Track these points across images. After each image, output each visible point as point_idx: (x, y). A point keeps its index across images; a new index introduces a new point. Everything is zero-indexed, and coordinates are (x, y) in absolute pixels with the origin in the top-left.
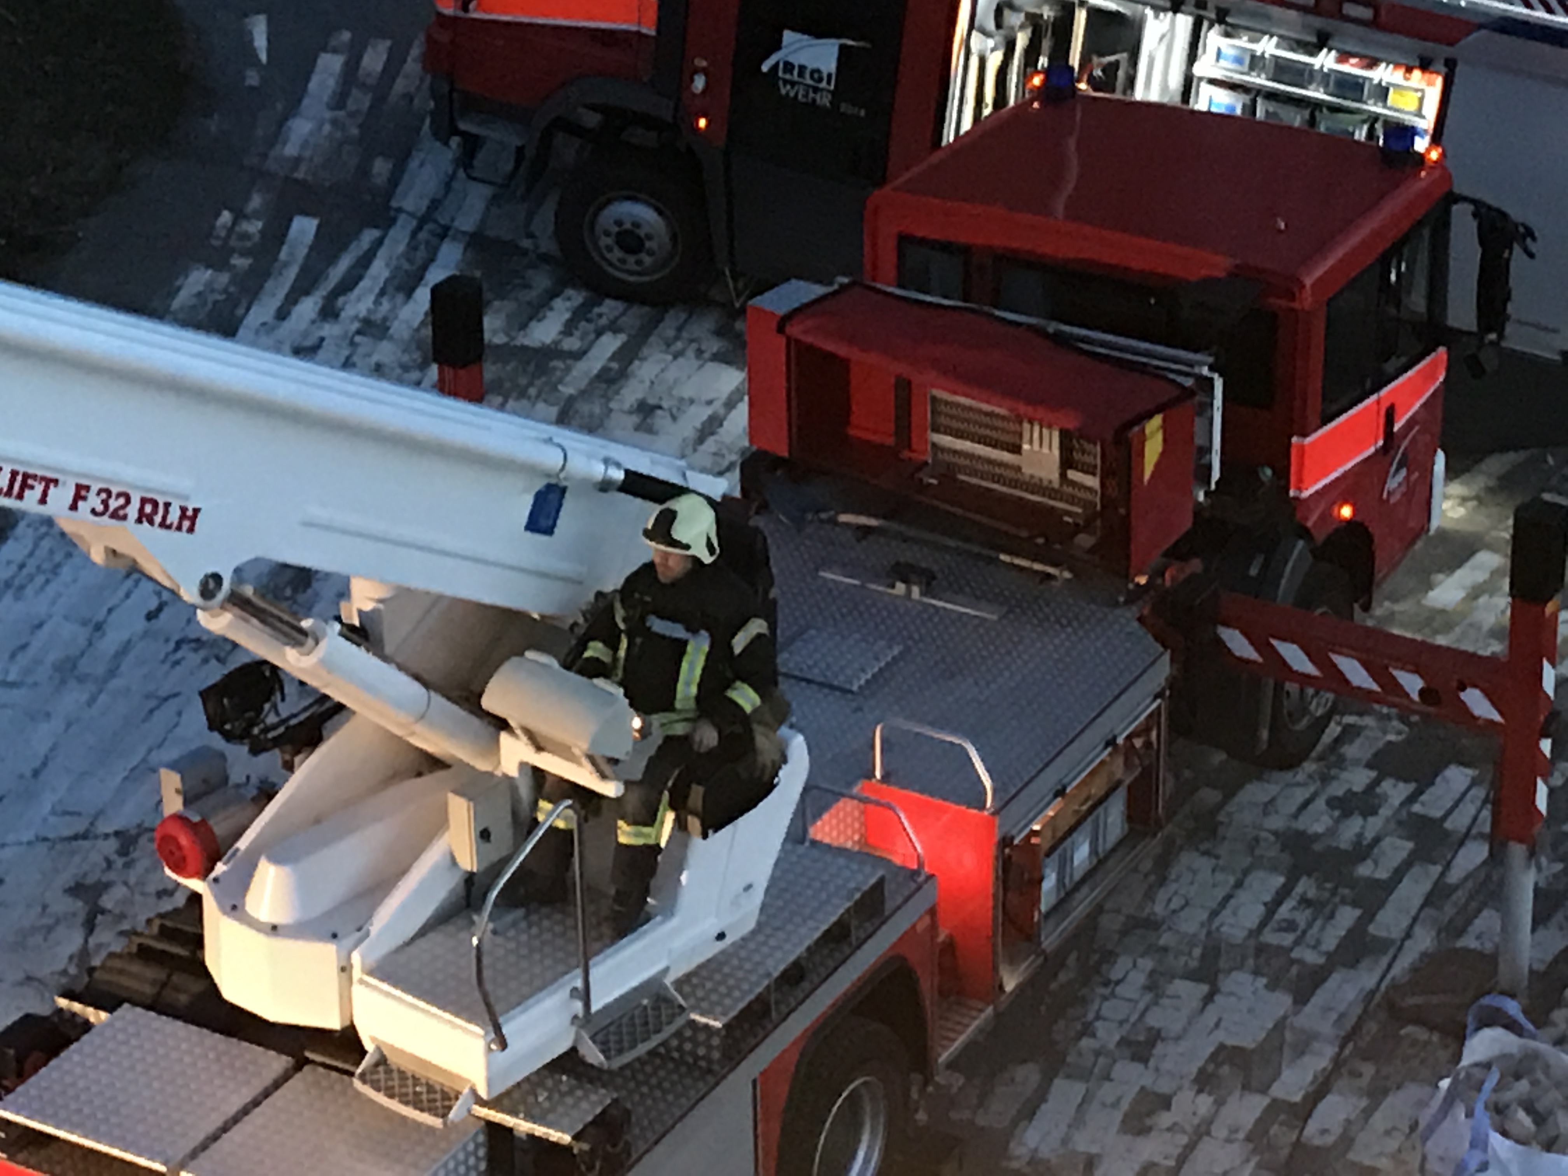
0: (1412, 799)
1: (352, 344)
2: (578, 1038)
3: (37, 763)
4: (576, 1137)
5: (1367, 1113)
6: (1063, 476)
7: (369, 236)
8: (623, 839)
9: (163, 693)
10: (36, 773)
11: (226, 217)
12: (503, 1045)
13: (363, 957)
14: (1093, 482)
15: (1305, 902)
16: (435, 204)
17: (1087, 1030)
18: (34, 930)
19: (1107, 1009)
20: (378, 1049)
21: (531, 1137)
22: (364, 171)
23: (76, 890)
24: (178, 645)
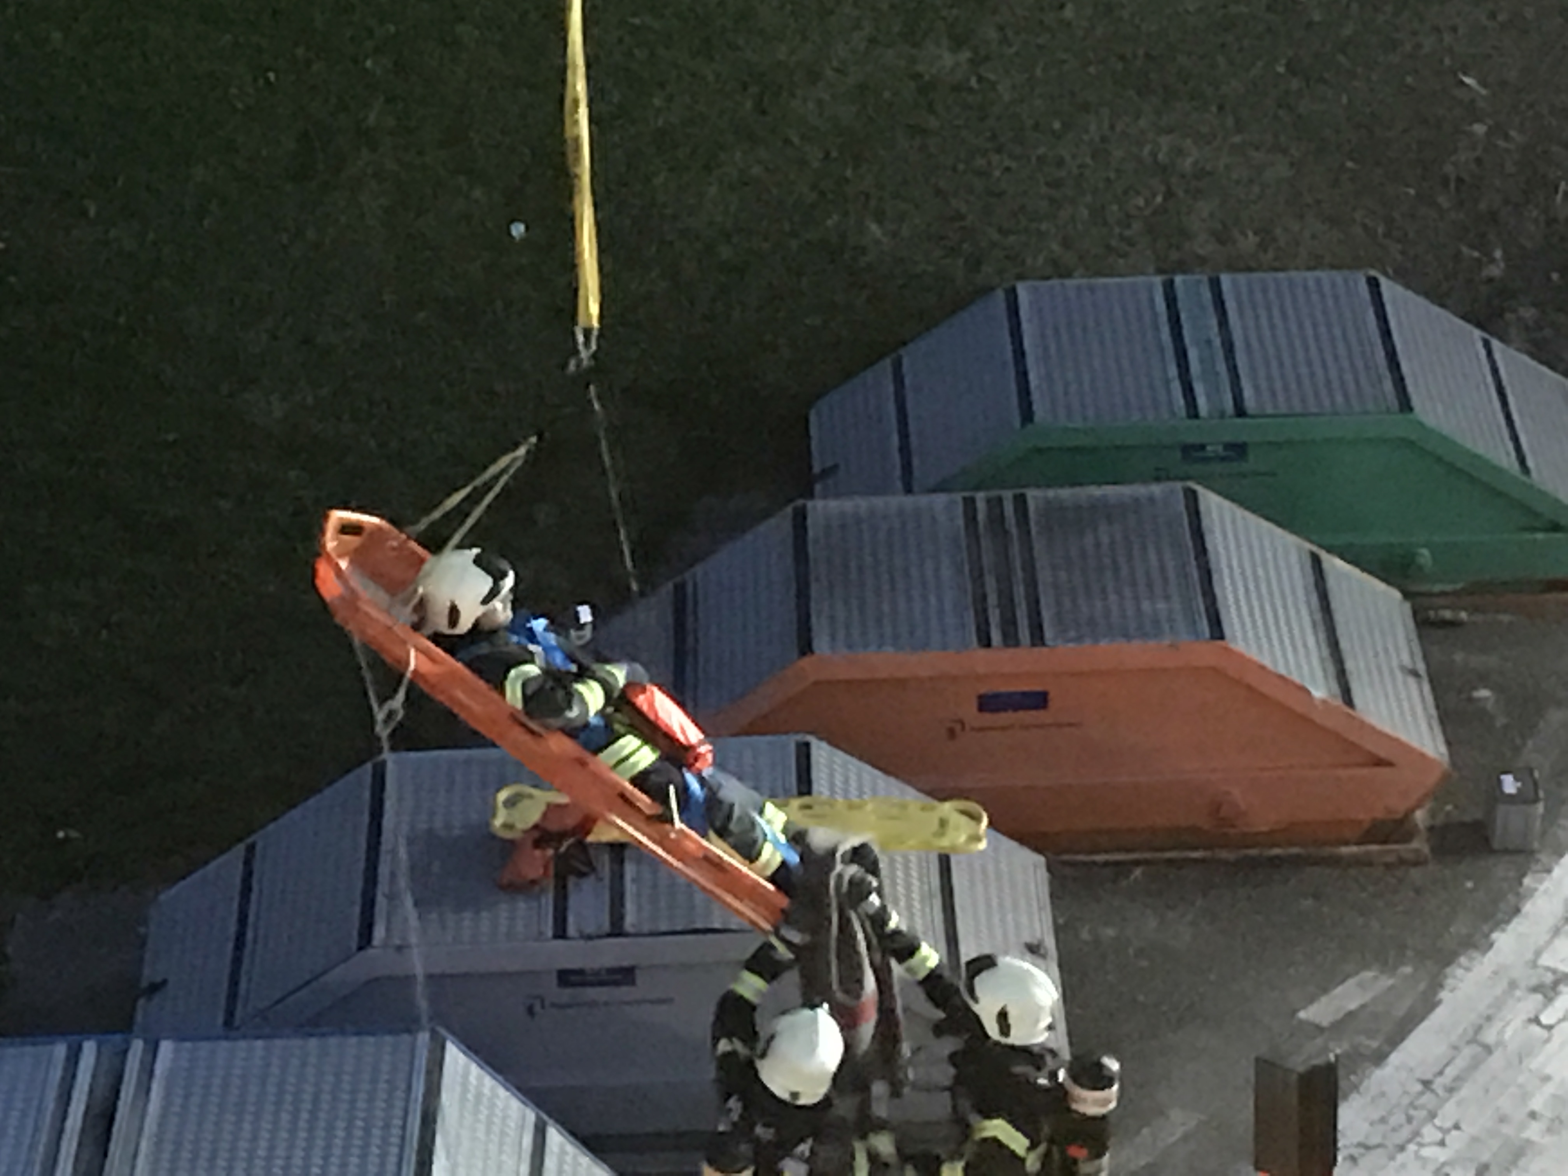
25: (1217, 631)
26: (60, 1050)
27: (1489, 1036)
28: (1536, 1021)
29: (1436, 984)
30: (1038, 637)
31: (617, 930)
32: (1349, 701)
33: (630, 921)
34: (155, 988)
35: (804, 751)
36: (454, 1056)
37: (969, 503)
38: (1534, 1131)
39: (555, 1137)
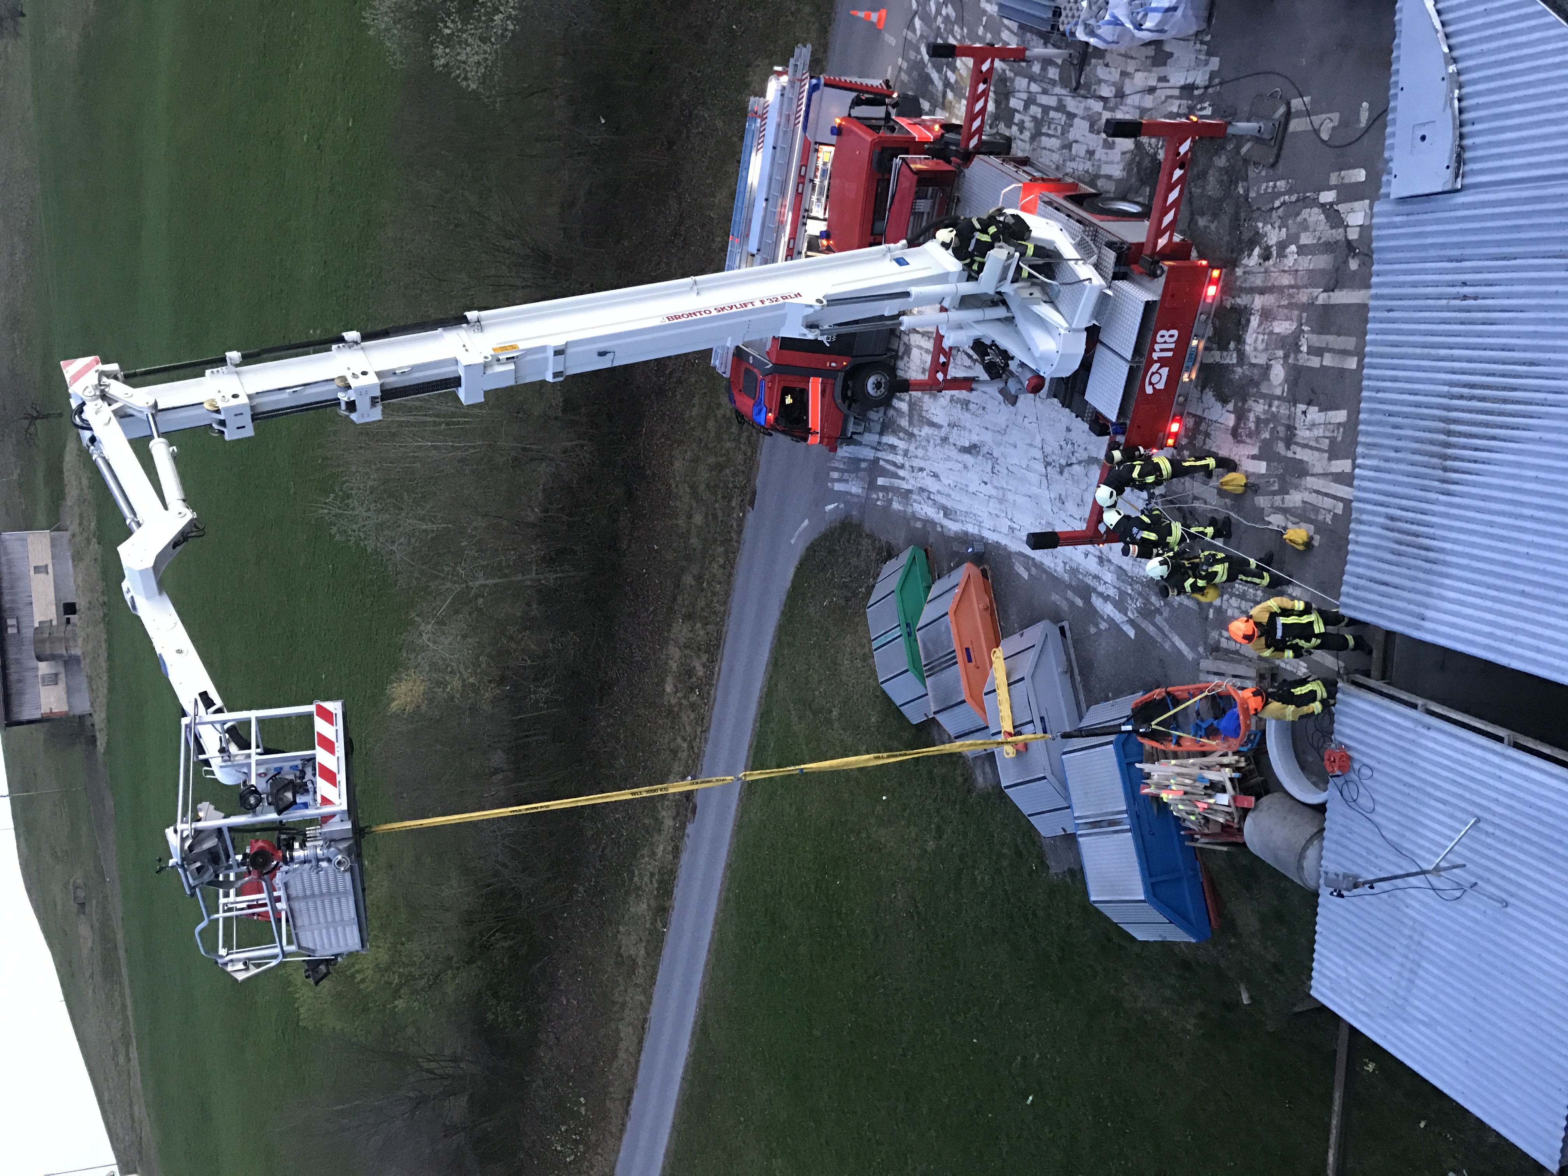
0: (1018, 112)
1: (910, 457)
3: (1027, 497)
4: (1113, 252)
5: (1105, 81)
7: (881, 463)
9: (1006, 471)
10: (1031, 497)
11: (879, 503)
14: (930, 189)
15: (1049, 128)
16: (872, 448)
17: (1087, 172)
18: (1073, 479)
19: (1081, 169)
21: (1114, 266)
22: (865, 470)
23: (1061, 473)
24: (993, 473)
25: (947, 614)
29: (1015, 553)
30: (953, 652)
31: (1032, 721)
32: (958, 585)
33: (1030, 719)
34: (1064, 830)
37: (928, 678)
38: (1043, 522)
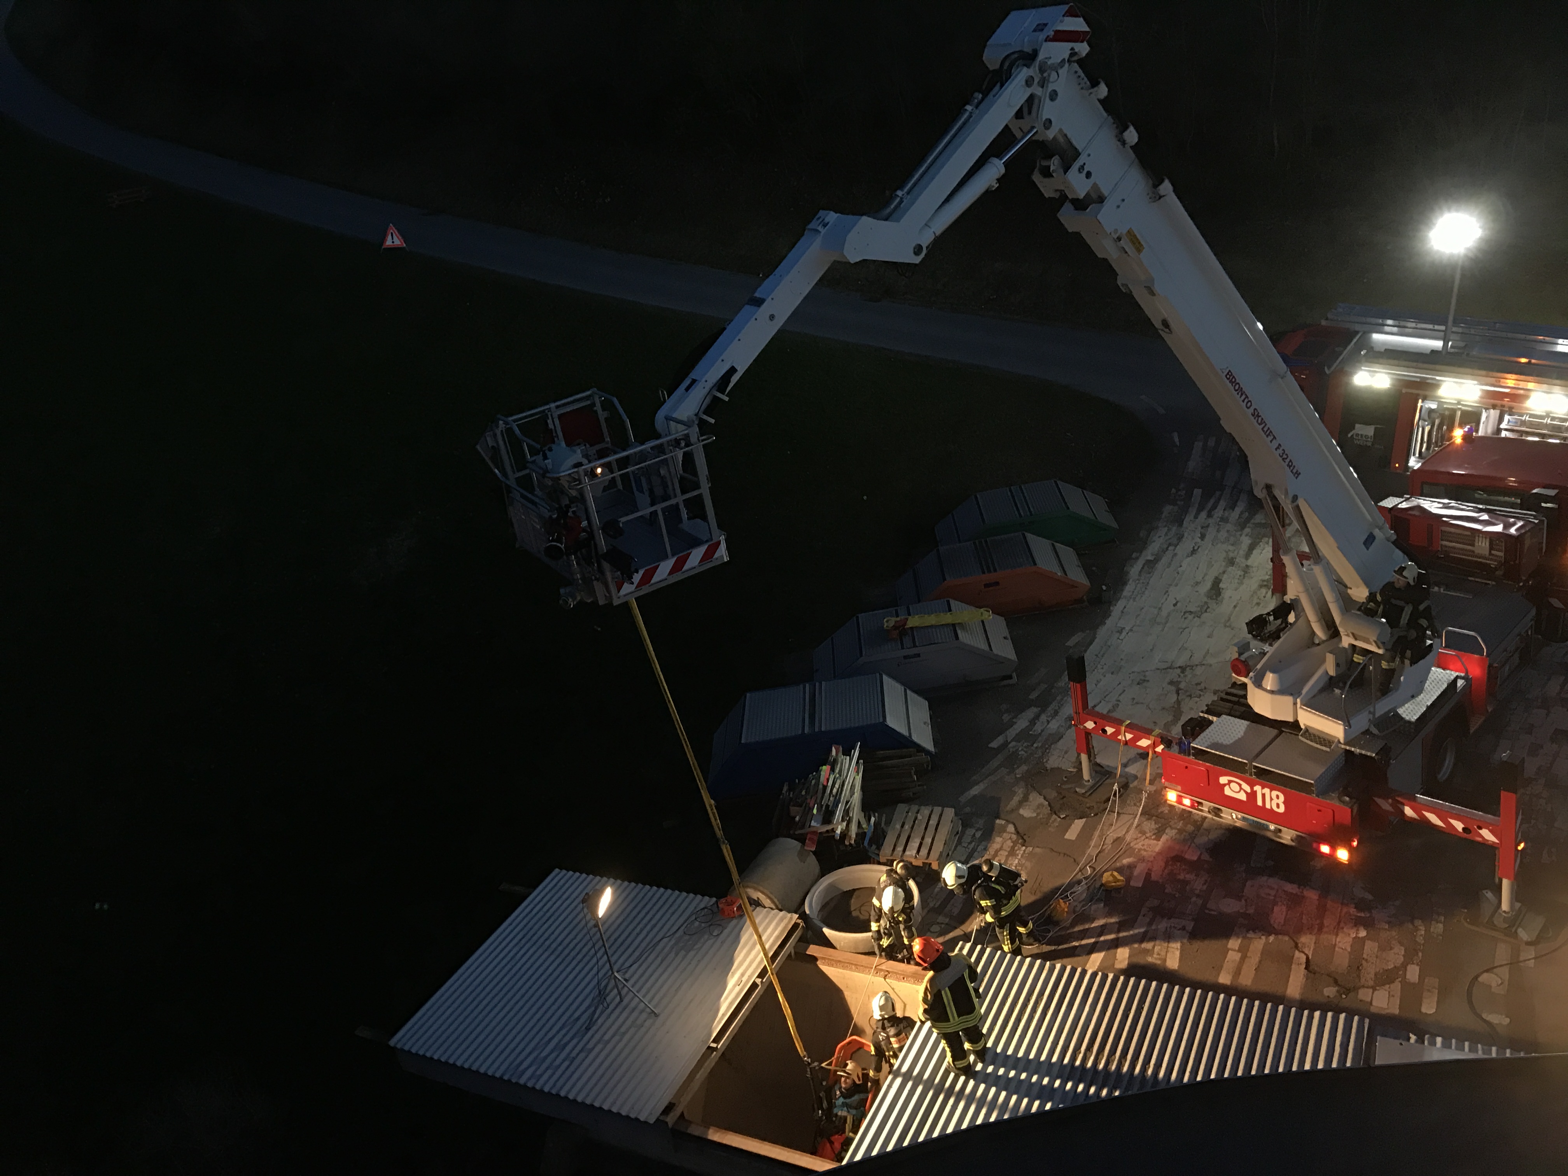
1: (1218, 525)
2: (1369, 726)
3: (1151, 648)
4: (1376, 754)
6: (1490, 552)
7: (1218, 493)
8: (1383, 667)
9: (1184, 626)
10: (1151, 650)
11: (1174, 491)
12: (1350, 727)
13: (1301, 701)
14: (1501, 554)
20: (1306, 728)
21: (1361, 754)
23: (1171, 683)
24: (1185, 613)
25: (1035, 564)
26: (801, 686)
27: (1109, 643)
28: (1118, 638)
29: (1095, 634)
30: (995, 571)
31: (915, 646)
32: (1066, 575)
35: (948, 602)
36: (885, 678)
37: (975, 543)
39: (908, 692)
